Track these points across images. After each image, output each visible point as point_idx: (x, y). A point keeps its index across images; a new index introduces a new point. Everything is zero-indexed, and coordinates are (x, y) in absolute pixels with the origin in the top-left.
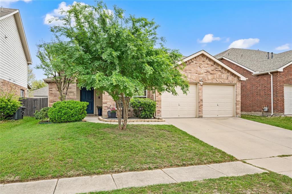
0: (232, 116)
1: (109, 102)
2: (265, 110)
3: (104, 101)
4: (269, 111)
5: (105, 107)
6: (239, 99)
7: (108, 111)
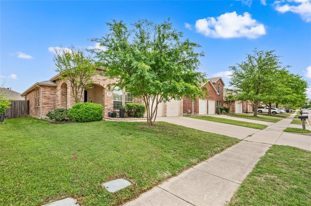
0: (178, 115)
1: (109, 105)
2: (189, 112)
3: (106, 104)
4: (191, 113)
5: (107, 109)
6: (182, 105)
7: (108, 112)
